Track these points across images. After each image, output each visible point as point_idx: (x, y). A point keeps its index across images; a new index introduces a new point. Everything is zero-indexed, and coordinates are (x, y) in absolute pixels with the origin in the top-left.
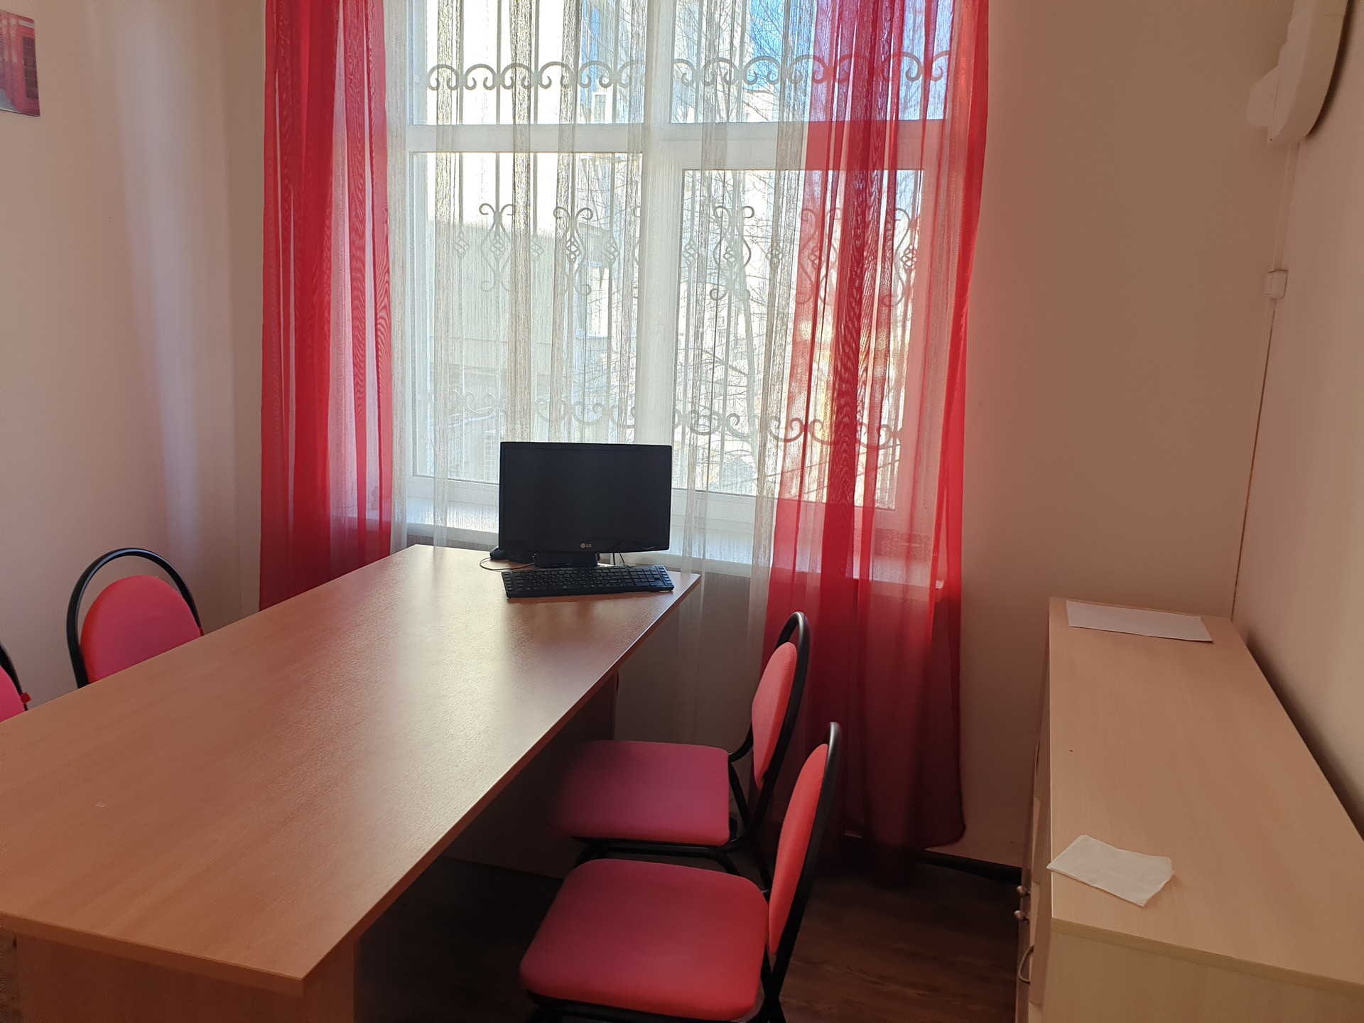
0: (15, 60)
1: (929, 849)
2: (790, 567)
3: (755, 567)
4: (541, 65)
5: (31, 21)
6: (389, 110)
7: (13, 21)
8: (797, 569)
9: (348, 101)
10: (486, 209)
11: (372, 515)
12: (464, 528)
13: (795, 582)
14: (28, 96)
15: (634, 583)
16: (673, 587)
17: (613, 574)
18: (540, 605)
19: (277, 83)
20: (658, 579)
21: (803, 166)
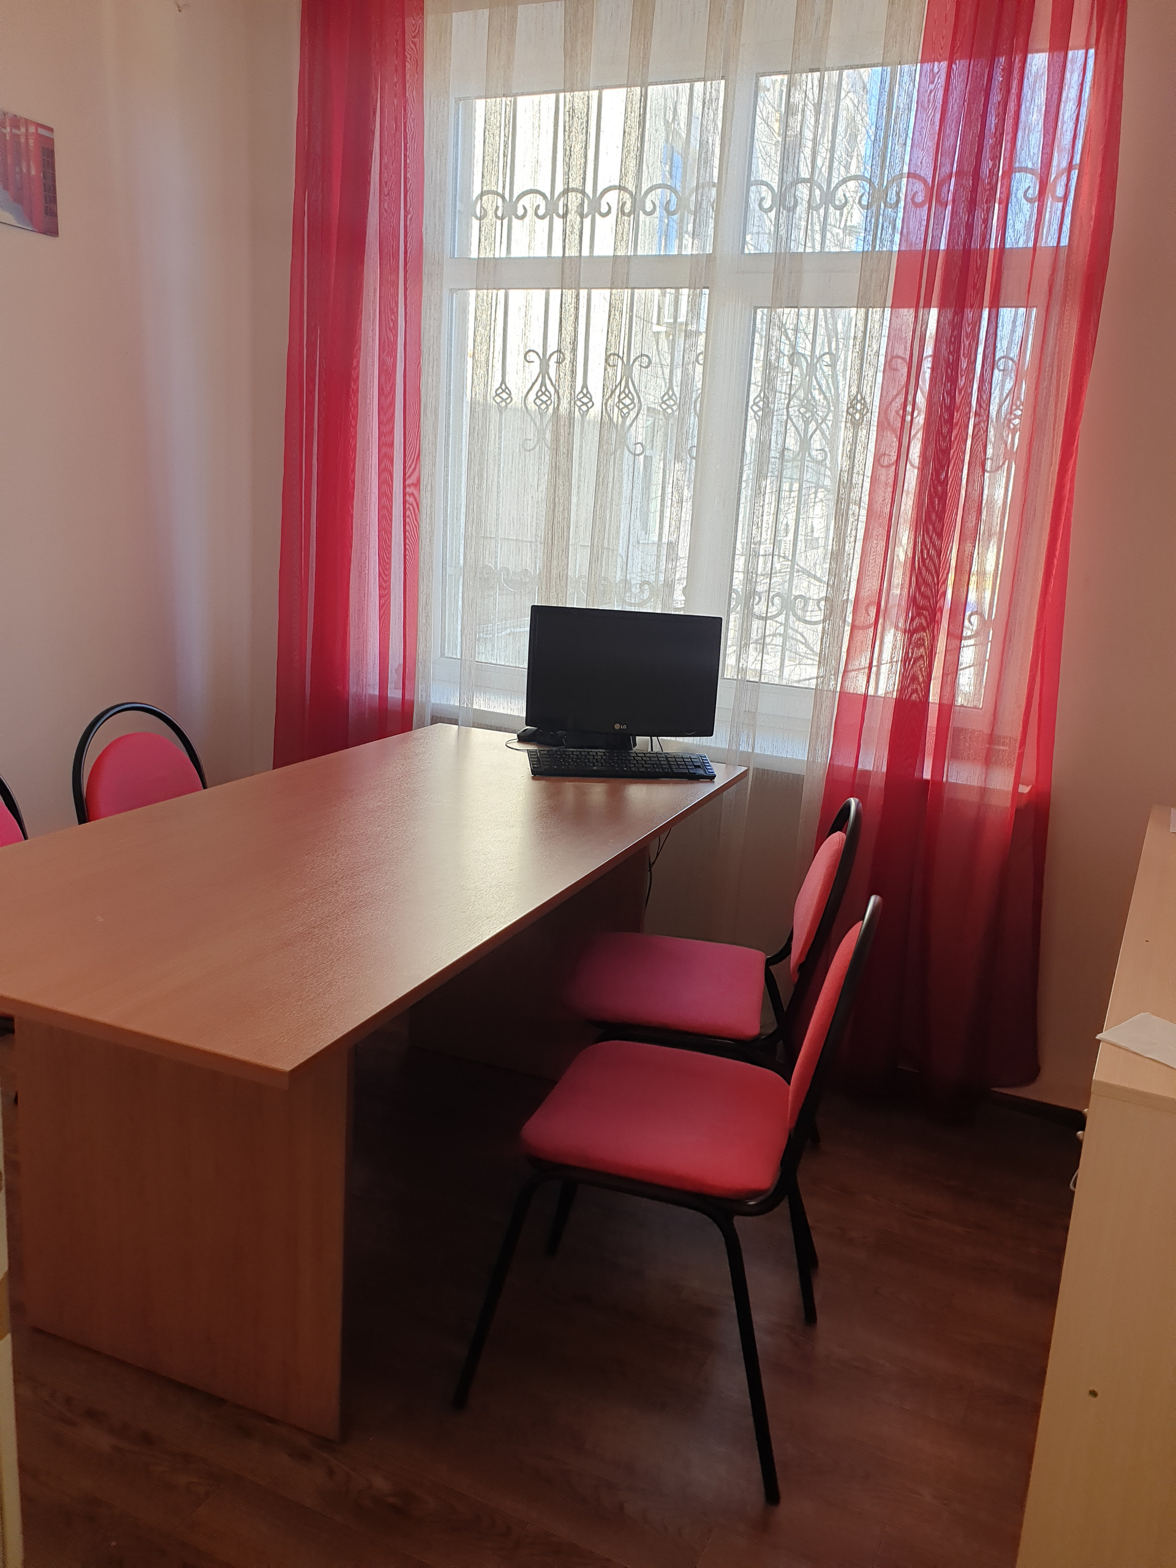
0: (33, 172)
1: (995, 1089)
2: (852, 765)
3: (810, 763)
4: (600, 189)
5: (51, 130)
6: (426, 233)
7: (32, 129)
8: (860, 767)
9: (382, 225)
10: (532, 356)
11: (394, 693)
12: (491, 710)
13: (856, 781)
14: (46, 213)
15: (671, 769)
16: (715, 776)
17: (648, 759)
18: (568, 783)
19: (306, 204)
20: (699, 767)
21: (889, 302)
